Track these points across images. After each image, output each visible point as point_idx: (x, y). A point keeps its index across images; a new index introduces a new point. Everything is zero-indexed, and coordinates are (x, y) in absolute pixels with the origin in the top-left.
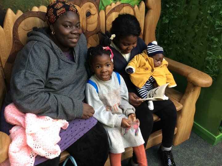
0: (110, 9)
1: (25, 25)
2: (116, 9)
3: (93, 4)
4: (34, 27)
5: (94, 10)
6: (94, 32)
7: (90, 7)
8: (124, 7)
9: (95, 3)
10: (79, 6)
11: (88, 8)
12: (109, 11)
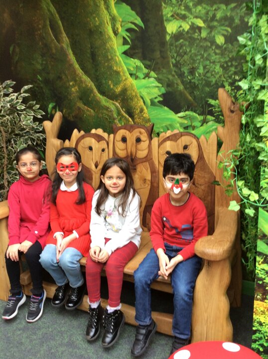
0: (163, 137)
1: (84, 144)
2: (171, 138)
3: (143, 130)
5: (144, 137)
6: (144, 160)
7: (141, 133)
8: (181, 136)
9: (146, 129)
10: (129, 131)
11: (138, 134)
12: (162, 139)
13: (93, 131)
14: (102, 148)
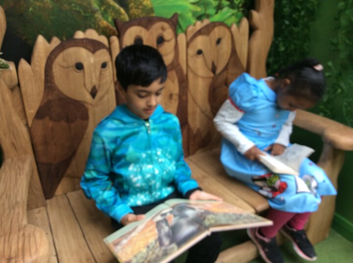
0: (193, 31)
1: (64, 60)
3: (167, 24)
4: (77, 62)
7: (163, 29)
8: (215, 27)
11: (160, 31)
13: (80, 35)
14: (102, 62)
